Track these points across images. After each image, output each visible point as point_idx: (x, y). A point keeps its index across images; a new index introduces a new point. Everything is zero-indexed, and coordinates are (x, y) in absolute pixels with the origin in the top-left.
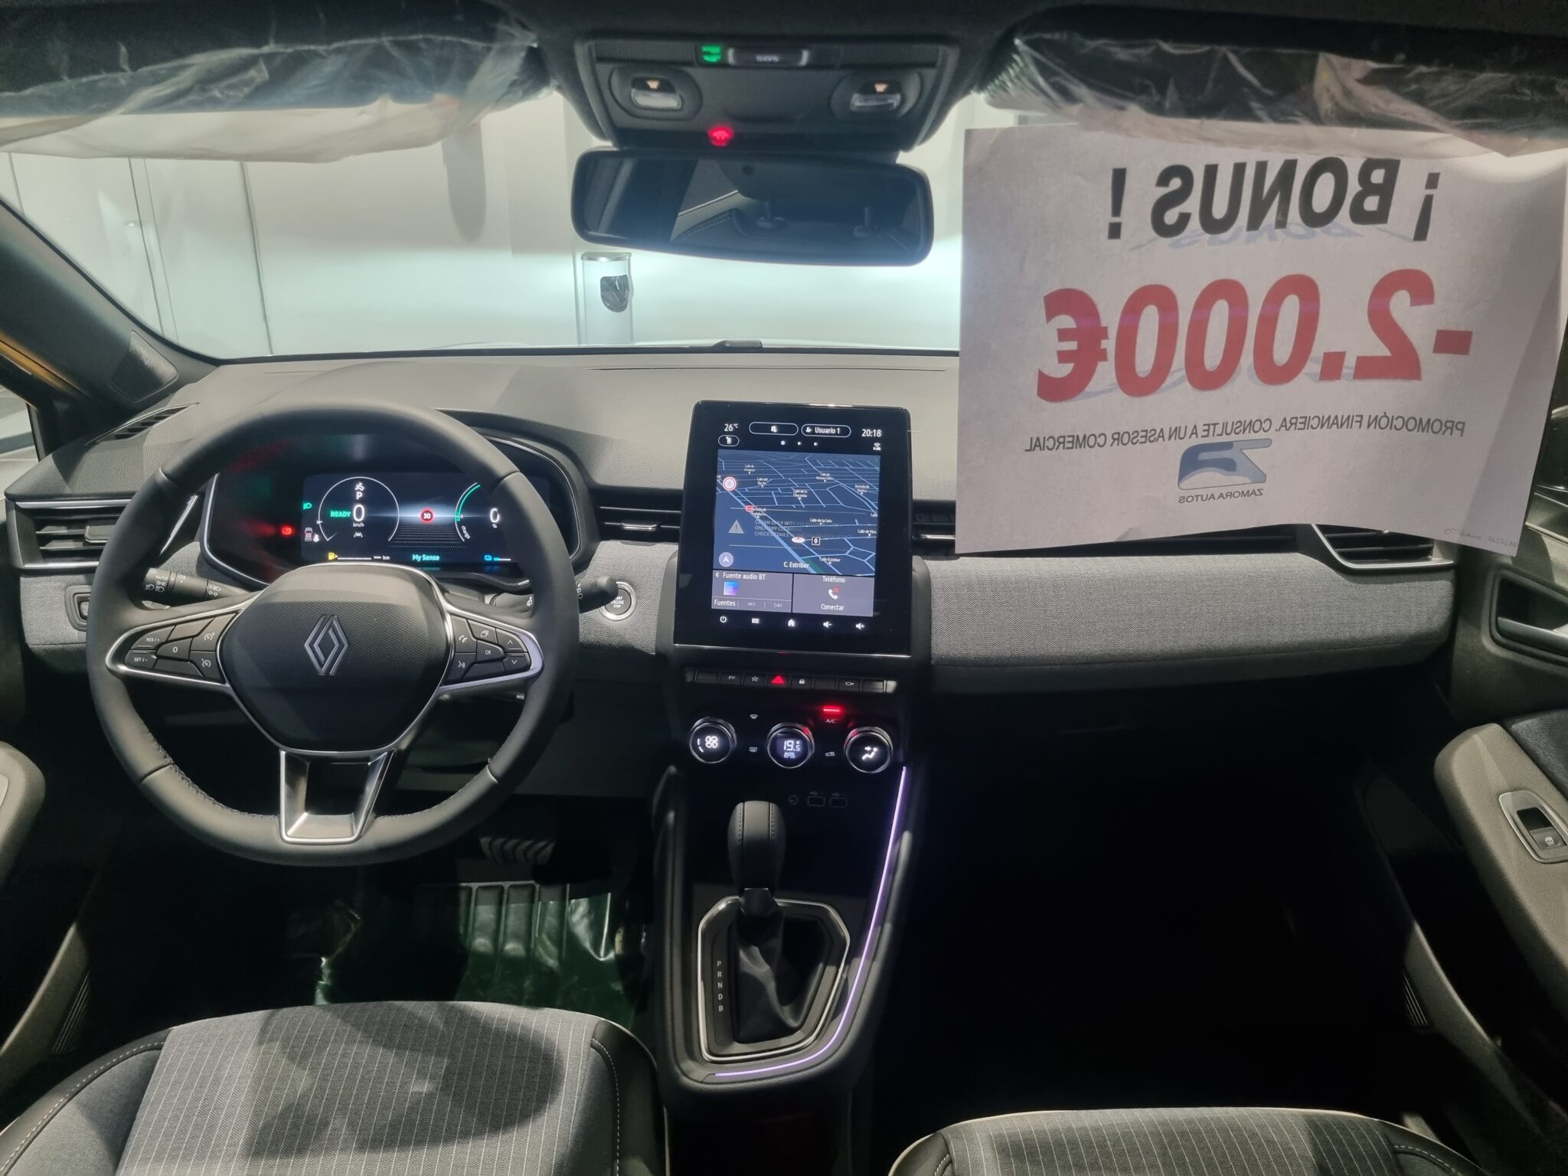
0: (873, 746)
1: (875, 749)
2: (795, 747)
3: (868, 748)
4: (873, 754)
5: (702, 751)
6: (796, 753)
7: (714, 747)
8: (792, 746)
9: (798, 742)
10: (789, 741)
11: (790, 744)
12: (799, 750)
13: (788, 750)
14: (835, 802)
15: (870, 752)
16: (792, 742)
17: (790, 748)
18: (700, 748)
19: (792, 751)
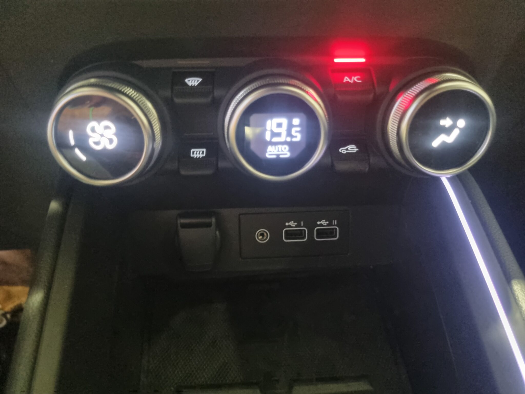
0: (455, 115)
1: (462, 123)
2: (289, 134)
3: (446, 122)
4: (456, 133)
5: (83, 158)
6: (292, 145)
7: (110, 147)
8: (283, 130)
9: (296, 121)
10: (276, 120)
11: (279, 125)
12: (298, 137)
13: (275, 140)
14: (321, 233)
15: (448, 131)
16: (284, 121)
17: (279, 135)
18: (77, 151)
19: (285, 143)
